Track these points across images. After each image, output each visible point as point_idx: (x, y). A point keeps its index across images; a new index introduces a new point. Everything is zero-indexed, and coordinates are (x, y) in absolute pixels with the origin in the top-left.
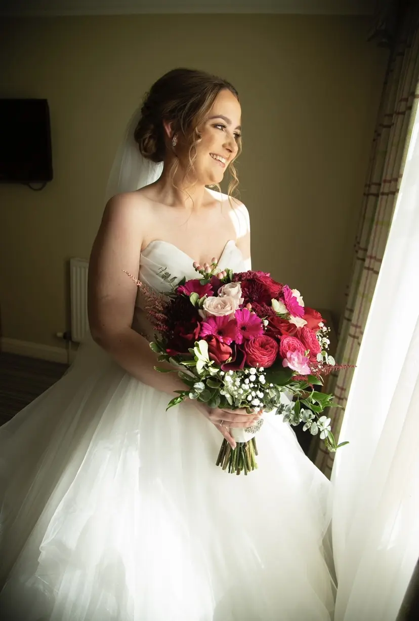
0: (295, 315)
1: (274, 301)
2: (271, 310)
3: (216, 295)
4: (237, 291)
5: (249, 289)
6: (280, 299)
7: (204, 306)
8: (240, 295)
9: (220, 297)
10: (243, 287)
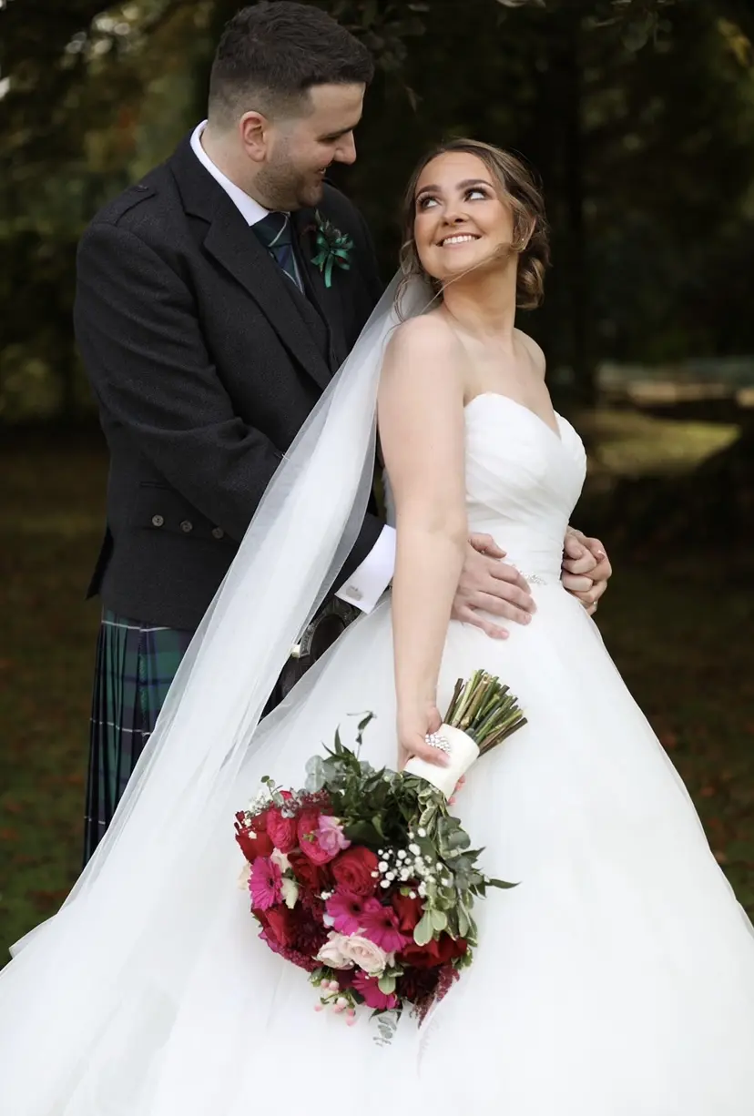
0: (275, 867)
1: (291, 904)
2: (303, 898)
3: (357, 967)
4: (327, 952)
5: (310, 944)
6: (280, 902)
7: (384, 968)
8: (328, 944)
9: (352, 961)
10: (316, 952)
